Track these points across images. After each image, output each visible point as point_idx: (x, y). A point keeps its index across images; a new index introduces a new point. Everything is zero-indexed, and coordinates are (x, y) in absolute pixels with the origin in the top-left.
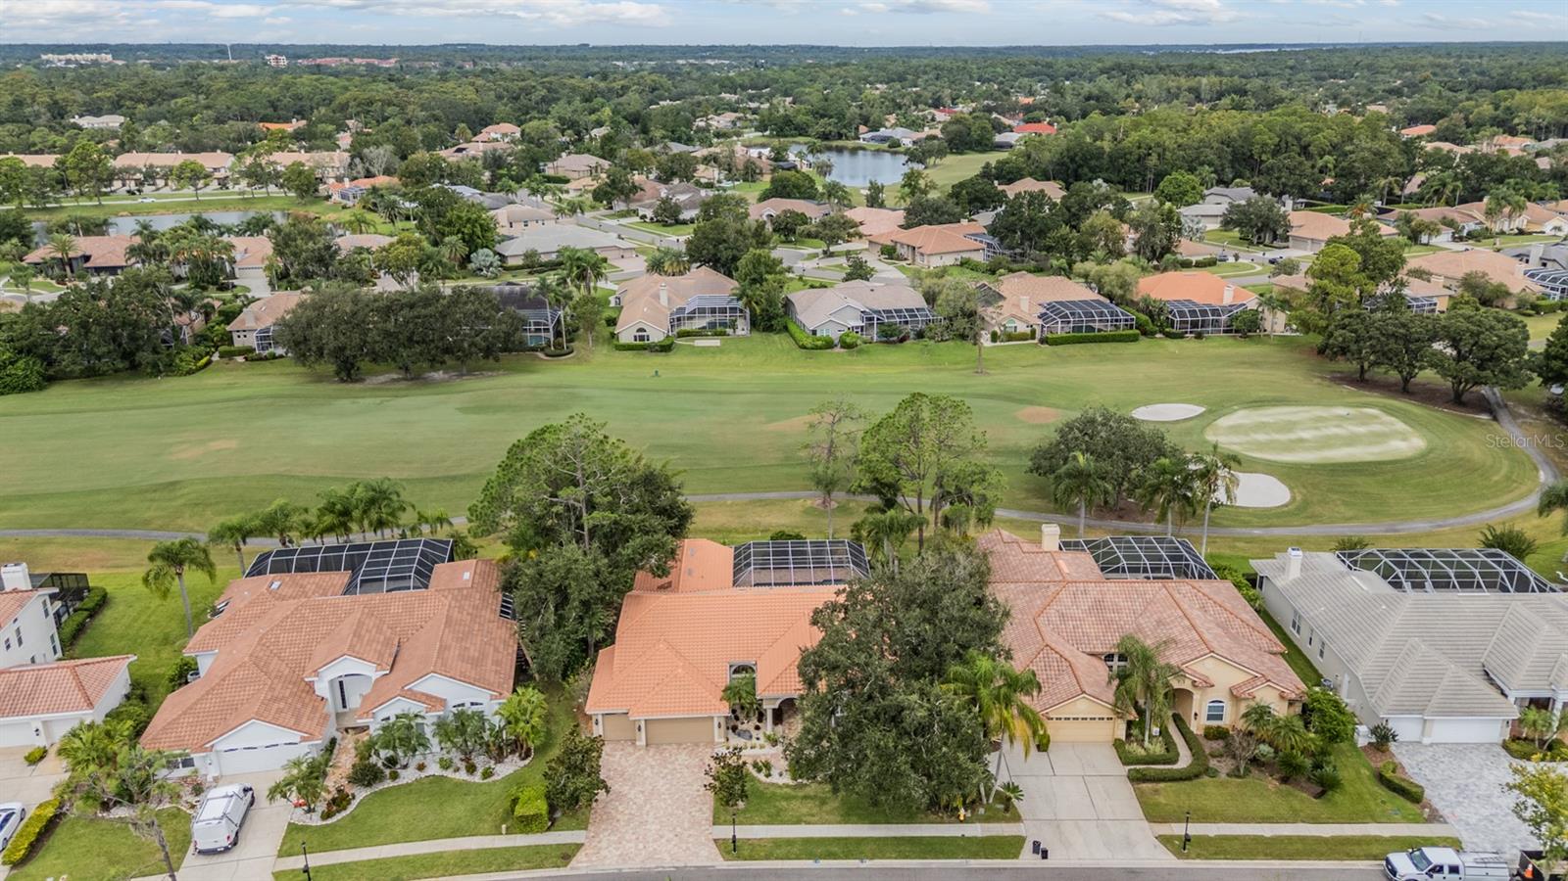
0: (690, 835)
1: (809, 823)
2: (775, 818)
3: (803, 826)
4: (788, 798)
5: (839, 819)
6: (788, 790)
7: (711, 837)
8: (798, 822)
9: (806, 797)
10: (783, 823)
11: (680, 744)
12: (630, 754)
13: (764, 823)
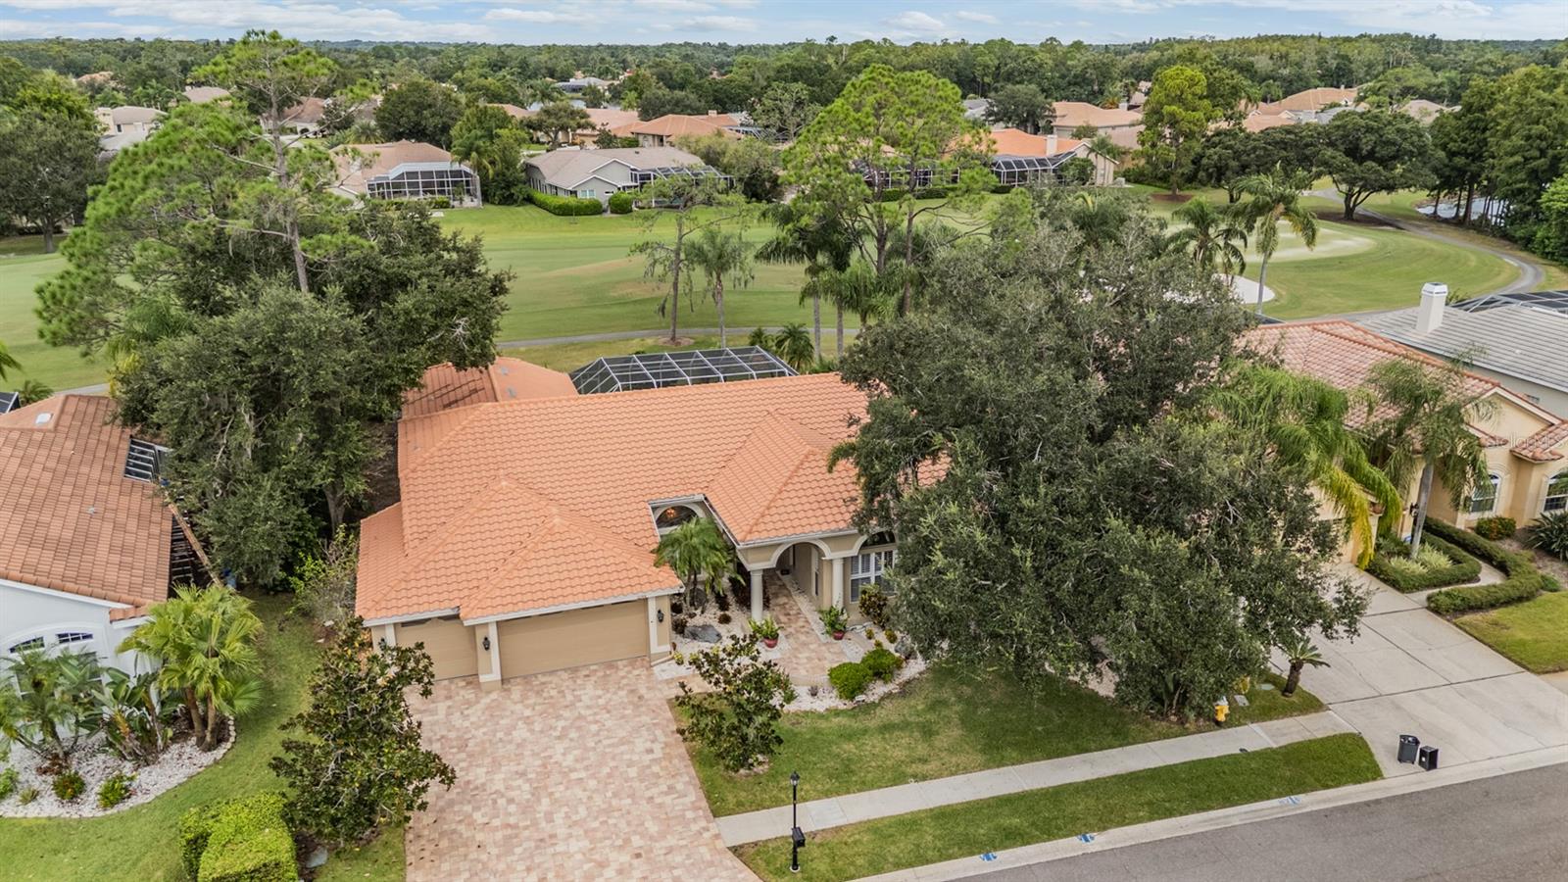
0: (670, 851)
1: (924, 778)
2: (846, 778)
3: (912, 787)
4: (848, 736)
5: (980, 758)
6: (843, 720)
7: (720, 845)
8: (899, 779)
9: (886, 728)
10: (865, 786)
11: (575, 670)
12: (469, 704)
13: (827, 794)
